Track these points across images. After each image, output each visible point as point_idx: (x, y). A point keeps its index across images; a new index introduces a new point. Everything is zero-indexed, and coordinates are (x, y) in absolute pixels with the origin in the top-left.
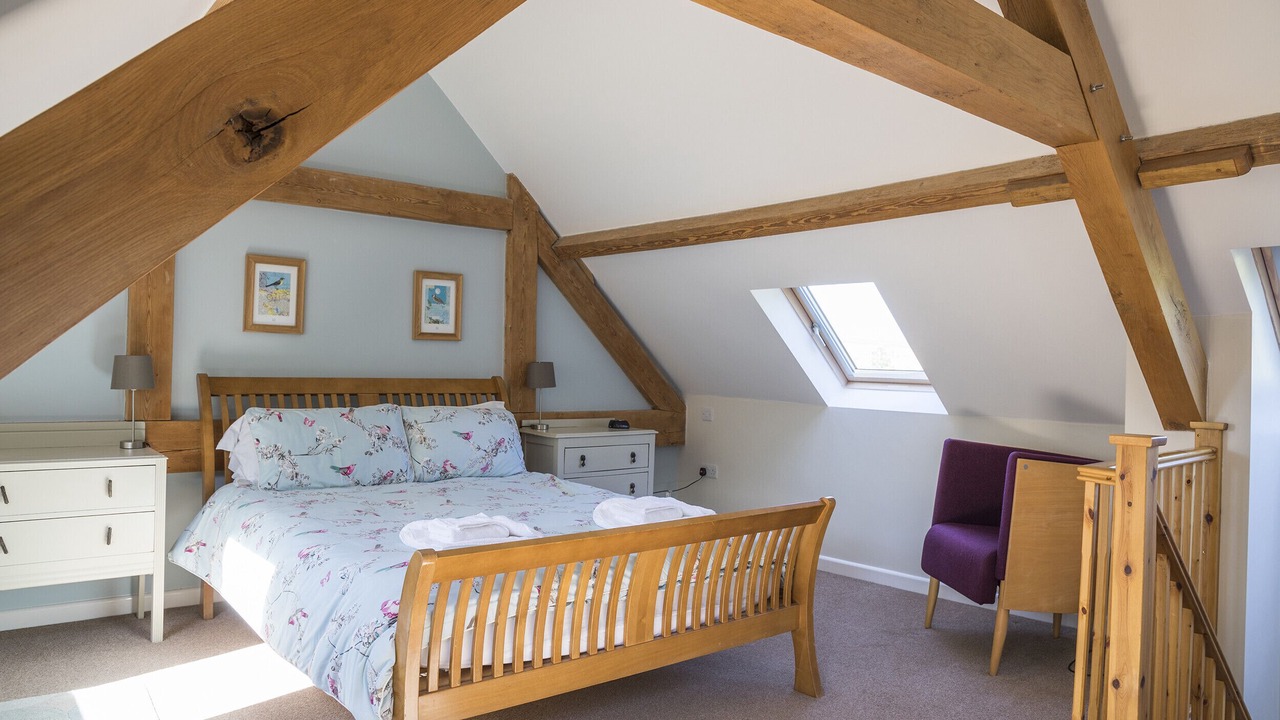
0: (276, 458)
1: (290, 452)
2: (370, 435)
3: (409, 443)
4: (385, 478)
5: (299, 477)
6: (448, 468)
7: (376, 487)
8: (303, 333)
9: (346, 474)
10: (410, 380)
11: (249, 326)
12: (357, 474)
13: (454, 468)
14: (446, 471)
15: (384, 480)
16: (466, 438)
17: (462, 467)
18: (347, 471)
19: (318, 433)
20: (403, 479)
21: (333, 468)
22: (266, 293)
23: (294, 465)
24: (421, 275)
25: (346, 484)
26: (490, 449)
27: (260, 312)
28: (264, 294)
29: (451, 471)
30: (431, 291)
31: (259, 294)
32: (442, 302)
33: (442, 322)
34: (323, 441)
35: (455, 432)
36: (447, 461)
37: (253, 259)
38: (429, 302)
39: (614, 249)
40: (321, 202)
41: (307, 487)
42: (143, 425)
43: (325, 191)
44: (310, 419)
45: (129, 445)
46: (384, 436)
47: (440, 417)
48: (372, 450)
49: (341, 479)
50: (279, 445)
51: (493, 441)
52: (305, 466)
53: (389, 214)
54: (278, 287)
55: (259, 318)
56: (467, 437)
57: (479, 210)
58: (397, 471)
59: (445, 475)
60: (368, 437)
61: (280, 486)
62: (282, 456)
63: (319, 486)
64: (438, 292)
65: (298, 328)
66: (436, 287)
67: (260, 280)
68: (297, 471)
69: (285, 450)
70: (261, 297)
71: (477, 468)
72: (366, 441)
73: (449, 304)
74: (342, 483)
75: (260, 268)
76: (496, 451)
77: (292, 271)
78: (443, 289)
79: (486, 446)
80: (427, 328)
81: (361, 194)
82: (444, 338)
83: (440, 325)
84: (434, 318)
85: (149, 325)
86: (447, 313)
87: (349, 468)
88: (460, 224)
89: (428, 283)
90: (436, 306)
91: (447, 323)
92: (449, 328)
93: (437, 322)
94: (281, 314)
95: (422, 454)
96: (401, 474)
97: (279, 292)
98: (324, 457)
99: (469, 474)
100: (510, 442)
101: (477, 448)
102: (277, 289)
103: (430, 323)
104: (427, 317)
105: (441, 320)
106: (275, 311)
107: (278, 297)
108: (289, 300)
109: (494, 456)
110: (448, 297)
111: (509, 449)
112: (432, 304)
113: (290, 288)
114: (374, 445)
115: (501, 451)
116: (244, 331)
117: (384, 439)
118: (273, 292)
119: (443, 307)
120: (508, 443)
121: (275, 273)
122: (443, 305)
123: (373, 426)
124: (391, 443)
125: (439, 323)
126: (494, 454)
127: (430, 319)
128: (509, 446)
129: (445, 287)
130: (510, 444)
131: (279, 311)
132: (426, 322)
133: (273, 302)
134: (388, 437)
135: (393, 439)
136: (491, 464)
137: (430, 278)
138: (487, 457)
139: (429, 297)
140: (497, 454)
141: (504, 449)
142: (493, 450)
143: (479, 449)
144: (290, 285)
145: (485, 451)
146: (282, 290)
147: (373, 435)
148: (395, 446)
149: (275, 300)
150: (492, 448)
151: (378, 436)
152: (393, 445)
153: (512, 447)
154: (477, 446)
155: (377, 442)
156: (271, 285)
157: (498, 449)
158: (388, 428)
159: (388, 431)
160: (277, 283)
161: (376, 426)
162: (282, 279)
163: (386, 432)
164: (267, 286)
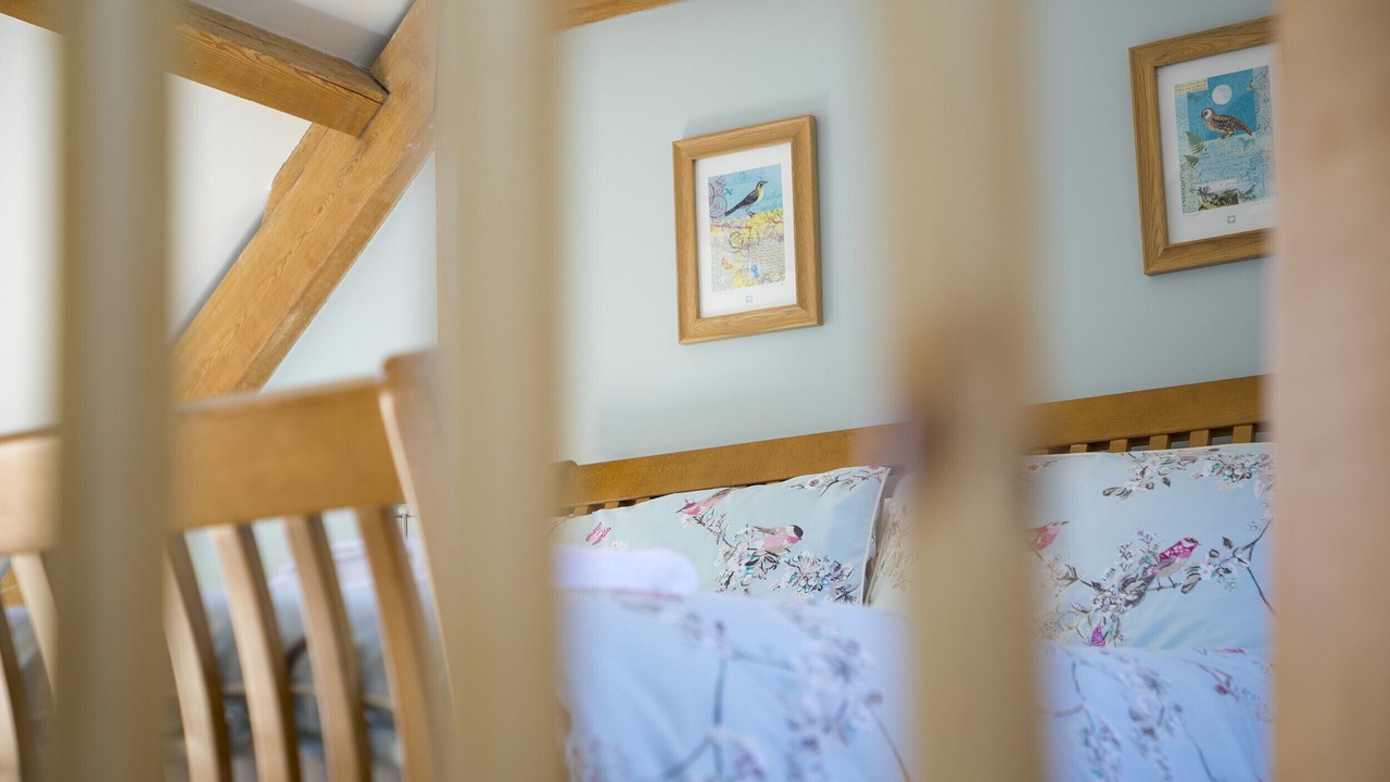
2: (728, 555)
8: (821, 320)
11: (691, 322)
22: (726, 233)
24: (1150, 58)
27: (718, 285)
28: (722, 235)
30: (1197, 100)
31: (710, 237)
32: (1244, 127)
33: (1249, 196)
37: (686, 160)
38: (1194, 139)
54: (754, 207)
55: (718, 301)
56: (1038, 541)
60: (719, 562)
64: (1222, 96)
65: (805, 308)
66: (1214, 82)
67: (712, 198)
70: (715, 244)
73: (1268, 126)
75: (709, 169)
76: (1139, 586)
77: (780, 156)
78: (1242, 81)
79: (1103, 566)
80: (1190, 225)
83: (1242, 206)
84: (1218, 187)
86: (1262, 161)
89: (1179, 80)
90: (1222, 146)
91: (1265, 194)
93: (1229, 199)
94: (766, 279)
97: (754, 222)
100: (1225, 552)
101: (1066, 578)
102: (752, 215)
103: (1202, 207)
104: (1192, 191)
105: (1243, 187)
106: (751, 274)
107: (755, 236)
108: (781, 238)
109: (1128, 603)
110: (1262, 105)
111: (1206, 577)
112: (1206, 144)
113: (781, 205)
114: (728, 583)
115: (1164, 581)
116: (681, 339)
117: (768, 565)
118: (744, 225)
119: (1246, 143)
120: (1213, 554)
121: (743, 173)
122: (1246, 136)
123: (749, 529)
124: (788, 575)
125: (1235, 201)
126: (1130, 598)
127: (1203, 193)
128: (1211, 569)
129: (1247, 74)
130: (1217, 561)
131: (759, 272)
132: (1186, 209)
133: (744, 252)
134: (784, 557)
135: (803, 564)
136: (1117, 632)
137: (1184, 61)
138: (1099, 604)
139: (1191, 123)
140: (1141, 595)
141: (1181, 577)
142: (1126, 582)
143: (1073, 580)
144: (780, 196)
145: (1097, 586)
146: (763, 214)
147: (737, 554)
148: (803, 583)
149: (748, 246)
150: (1124, 574)
151: (754, 556)
152: (793, 581)
153: (1227, 571)
154: (1066, 570)
155: (742, 574)
156: (737, 207)
157: (1152, 577)
158: (799, 531)
159: (793, 541)
160: (750, 200)
161: (760, 529)
162: (761, 184)
163: (786, 543)
164: (728, 213)
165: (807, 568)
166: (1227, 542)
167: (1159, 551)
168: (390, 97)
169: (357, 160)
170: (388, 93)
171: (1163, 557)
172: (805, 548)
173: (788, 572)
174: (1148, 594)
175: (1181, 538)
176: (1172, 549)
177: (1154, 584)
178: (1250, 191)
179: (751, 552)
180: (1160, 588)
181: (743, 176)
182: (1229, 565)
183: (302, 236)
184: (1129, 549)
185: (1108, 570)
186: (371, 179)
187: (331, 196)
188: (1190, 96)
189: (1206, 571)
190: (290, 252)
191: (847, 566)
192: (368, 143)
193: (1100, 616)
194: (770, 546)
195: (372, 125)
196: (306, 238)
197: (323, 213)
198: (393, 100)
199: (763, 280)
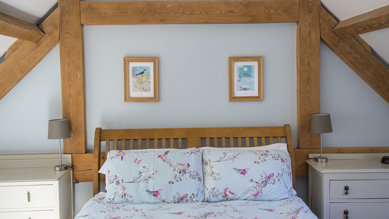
0: (115, 183)
1: (122, 180)
2: (174, 170)
3: (204, 174)
4: (182, 199)
5: (126, 196)
6: (228, 193)
7: (177, 204)
8: (159, 101)
9: (155, 195)
10: (223, 129)
11: (127, 98)
12: (162, 196)
13: (232, 194)
14: (226, 195)
15: (181, 200)
16: (242, 173)
17: (239, 194)
18: (156, 194)
19: (141, 168)
20: (194, 200)
21: (148, 191)
22: (136, 79)
23: (124, 189)
24: (233, 60)
25: (155, 201)
26: (261, 181)
27: (134, 91)
28: (135, 80)
29: (230, 196)
30: (241, 69)
32: (249, 76)
33: (249, 89)
34: (143, 174)
35: (234, 169)
36: (227, 189)
37: (127, 60)
38: (240, 77)
39: (368, 28)
40: (163, 21)
41: (131, 202)
42: (69, 156)
43: (165, 14)
44: (139, 159)
45: (58, 169)
46: (184, 171)
47: (226, 158)
48: (174, 181)
49: (153, 199)
50: (118, 175)
51: (264, 176)
52: (130, 190)
53: (207, 23)
54: (143, 75)
55: (134, 94)
56: (244, 172)
57: (272, 11)
58: (190, 194)
59: (226, 198)
60: (172, 172)
61: (115, 201)
62: (118, 183)
63: (139, 202)
64: (245, 69)
65: (156, 98)
66: (244, 66)
67: (133, 71)
68: (125, 192)
69: (120, 179)
70: (133, 81)
71: (250, 195)
72: (170, 174)
73: (254, 77)
74: (153, 201)
75: (132, 65)
76: (265, 183)
77: (151, 65)
78: (249, 67)
79: (257, 178)
80: (238, 93)
81: (188, 13)
82: (251, 99)
83: (248, 91)
84: (244, 87)
85: (71, 102)
86: (252, 83)
87: (157, 192)
88: (260, 23)
89: (238, 65)
90: (245, 79)
91: (252, 89)
92: (255, 93)
93: (245, 89)
94: (146, 91)
95: (210, 183)
96: (193, 196)
98: (142, 185)
99: (245, 198)
100: (279, 176)
101: (251, 180)
102: (143, 76)
103: (240, 90)
104: (239, 87)
105: (248, 87)
106: (142, 89)
107: (143, 81)
108: (150, 82)
109: (263, 186)
110: (253, 72)
111: (276, 181)
112: (242, 78)
113: (150, 75)
114: (176, 177)
115: (270, 182)
116: (125, 101)
117: (184, 173)
118: (141, 78)
119: (249, 79)
120: (277, 177)
121: (141, 67)
122: (249, 78)
123: (177, 164)
124: (189, 175)
125: (247, 90)
126: (264, 185)
127: (241, 87)
128: (277, 180)
129: (251, 66)
130: (278, 178)
131: (144, 89)
132: (237, 90)
133: (141, 84)
134: (187, 171)
135: (191, 173)
136: (261, 192)
137: (239, 61)
138: (258, 186)
139: (239, 74)
140: (266, 185)
141: (272, 181)
142: (263, 182)
143: (252, 181)
144: (150, 73)
145: (257, 182)
146: (145, 77)
147: (176, 170)
148: (192, 177)
149: (142, 83)
150: (262, 181)
151: (180, 171)
152: (190, 177)
153: (280, 180)
154: (250, 179)
155: (179, 175)
156: (139, 74)
157: (267, 181)
158: (188, 165)
159: (188, 167)
160: (142, 73)
161: (180, 164)
162: (145, 70)
163: (186, 168)
164: (136, 75)
165: (192, 174)
166: (278, 174)
167: (268, 176)
168: (46, 34)
169: (35, 48)
170: (45, 33)
171: (269, 177)
172: (191, 169)
173: (188, 175)
174: (267, 185)
175: (271, 173)
176: (270, 175)
177: (268, 183)
178: (250, 88)
179: (179, 170)
180: (269, 183)
181: (141, 68)
182: (280, 179)
183: (18, 65)
184: (262, 175)
185: (259, 179)
186: (40, 54)
187: (27, 56)
188: (239, 68)
189: (276, 180)
190: (15, 68)
191: (199, 172)
192: (39, 45)
193: (258, 189)
194: (183, 168)
195: (40, 41)
196: (20, 65)
197: (25, 60)
198: (47, 35)
199: (145, 91)
